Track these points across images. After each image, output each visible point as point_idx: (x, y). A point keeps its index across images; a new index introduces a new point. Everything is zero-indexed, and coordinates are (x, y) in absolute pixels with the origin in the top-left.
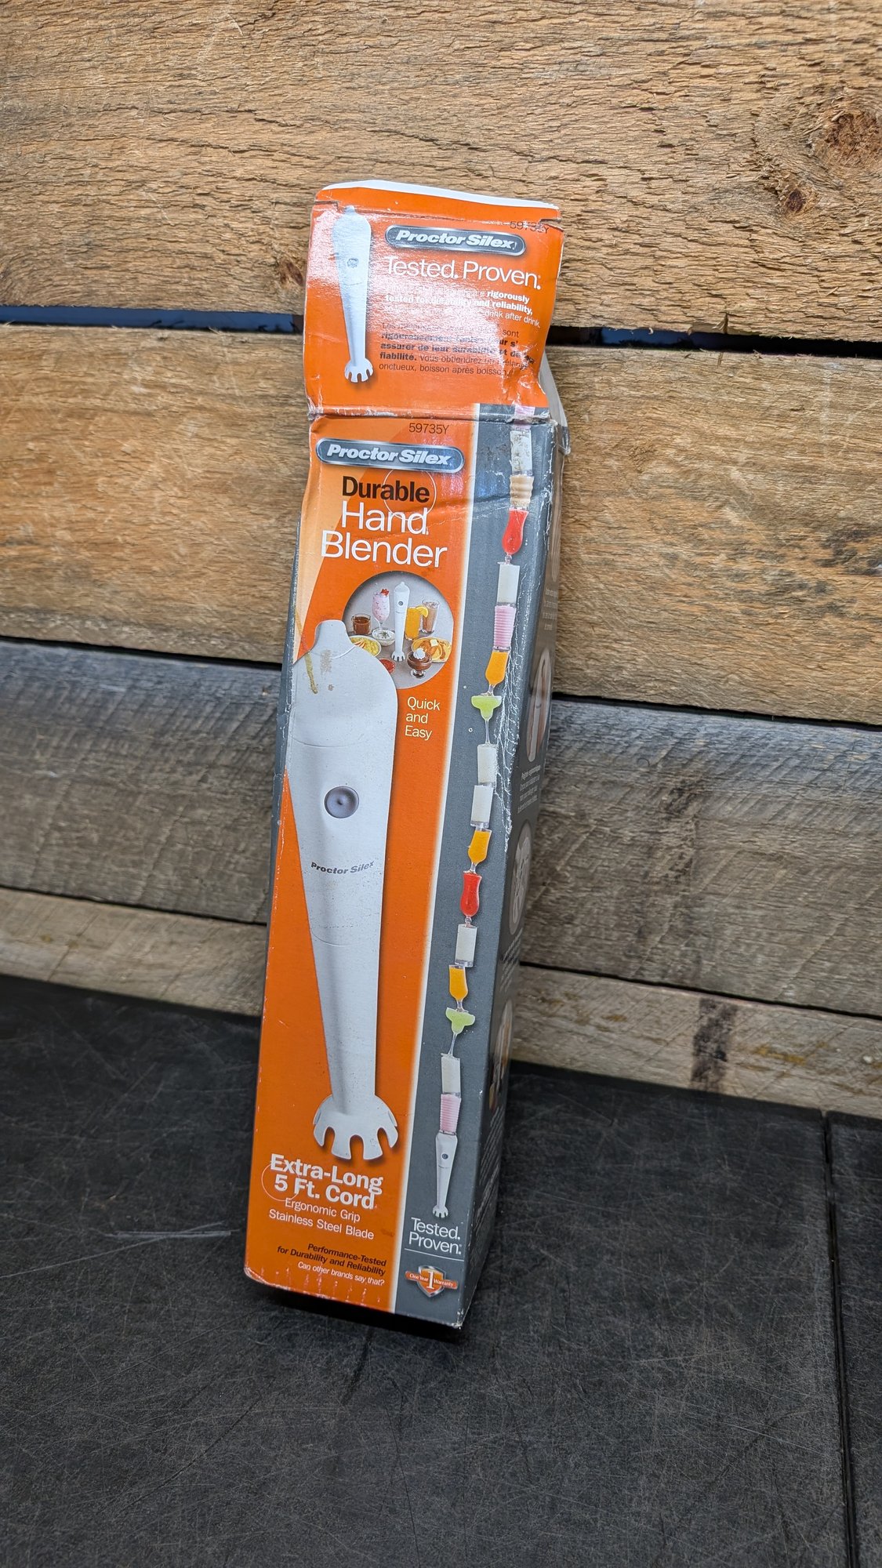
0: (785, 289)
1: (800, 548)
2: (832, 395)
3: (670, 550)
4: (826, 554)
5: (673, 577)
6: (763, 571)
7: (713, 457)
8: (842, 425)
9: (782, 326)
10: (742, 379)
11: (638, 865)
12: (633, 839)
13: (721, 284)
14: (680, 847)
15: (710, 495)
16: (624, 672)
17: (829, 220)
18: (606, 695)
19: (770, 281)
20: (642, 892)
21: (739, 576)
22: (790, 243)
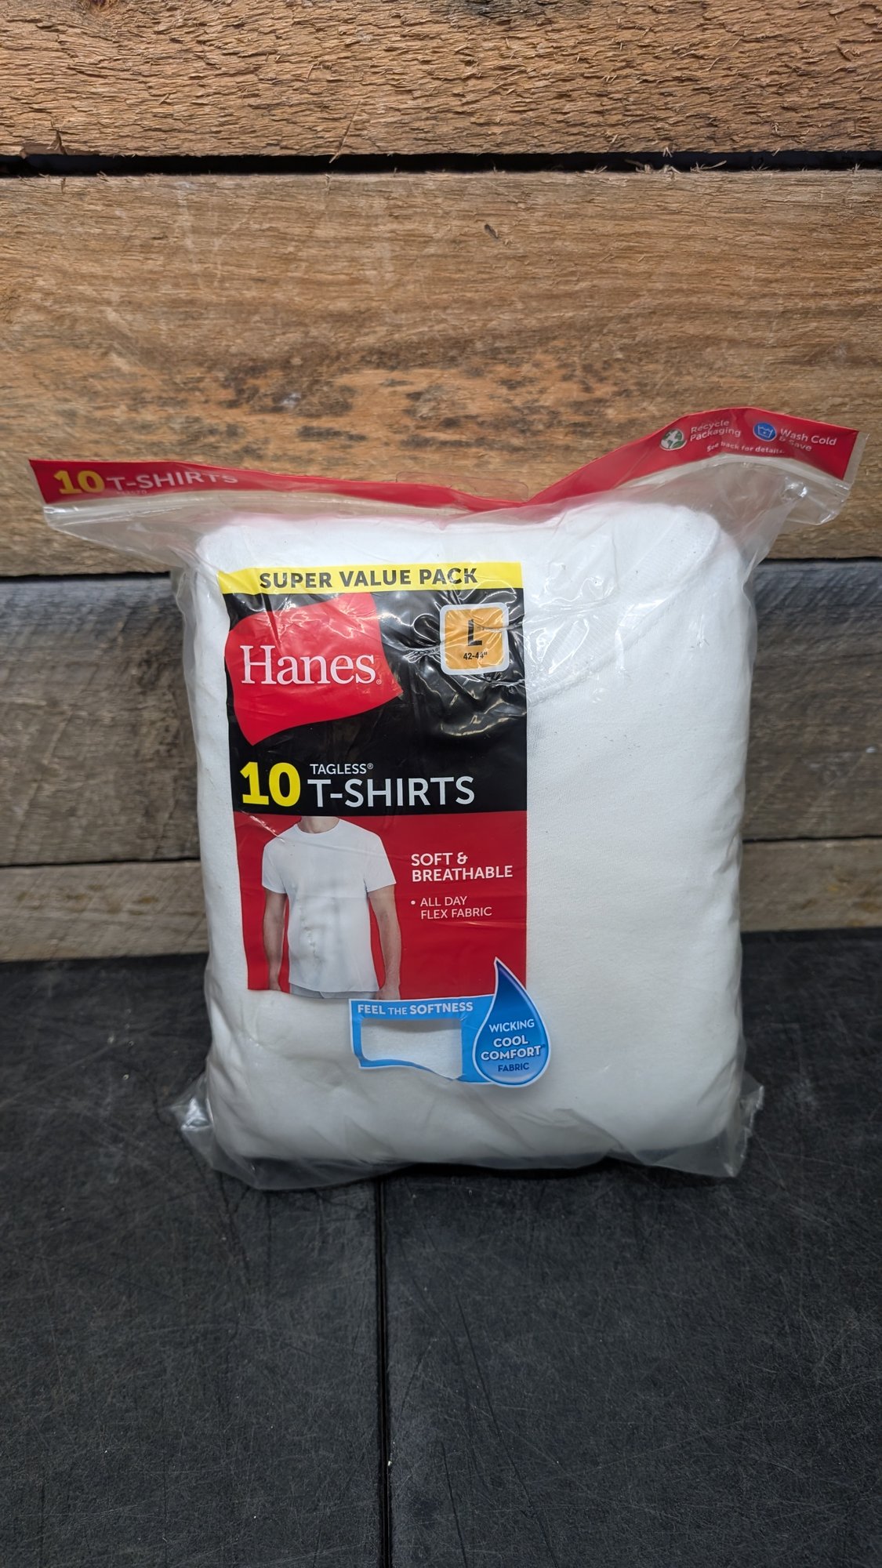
0: (113, 99)
1: (199, 390)
2: (191, 218)
3: (67, 406)
4: (228, 394)
5: (77, 435)
6: (169, 418)
7: (83, 299)
8: (210, 252)
9: (120, 142)
10: (92, 207)
11: (126, 745)
12: (113, 719)
13: (41, 95)
14: (163, 720)
15: (91, 342)
16: (56, 545)
17: (139, 16)
18: (43, 572)
19: (94, 90)
20: (138, 772)
21: (145, 427)
22: (103, 44)
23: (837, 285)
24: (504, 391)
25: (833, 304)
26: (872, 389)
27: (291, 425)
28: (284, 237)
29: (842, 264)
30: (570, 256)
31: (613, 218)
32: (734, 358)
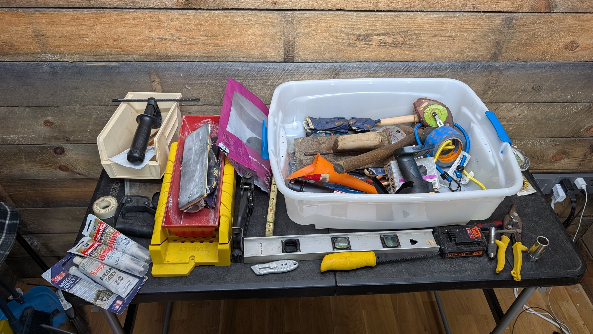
23: (439, 27)
24: (393, 39)
25: (439, 29)
26: (443, 40)
27: (363, 43)
28: (367, 20)
29: (440, 24)
30: (404, 23)
31: (411, 18)
32: (424, 35)
